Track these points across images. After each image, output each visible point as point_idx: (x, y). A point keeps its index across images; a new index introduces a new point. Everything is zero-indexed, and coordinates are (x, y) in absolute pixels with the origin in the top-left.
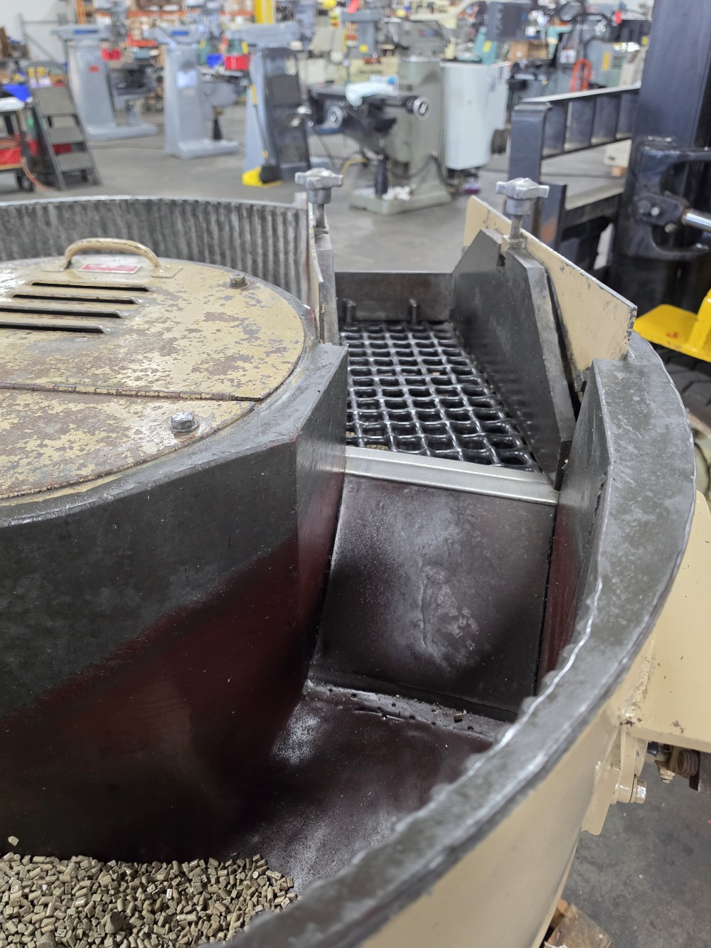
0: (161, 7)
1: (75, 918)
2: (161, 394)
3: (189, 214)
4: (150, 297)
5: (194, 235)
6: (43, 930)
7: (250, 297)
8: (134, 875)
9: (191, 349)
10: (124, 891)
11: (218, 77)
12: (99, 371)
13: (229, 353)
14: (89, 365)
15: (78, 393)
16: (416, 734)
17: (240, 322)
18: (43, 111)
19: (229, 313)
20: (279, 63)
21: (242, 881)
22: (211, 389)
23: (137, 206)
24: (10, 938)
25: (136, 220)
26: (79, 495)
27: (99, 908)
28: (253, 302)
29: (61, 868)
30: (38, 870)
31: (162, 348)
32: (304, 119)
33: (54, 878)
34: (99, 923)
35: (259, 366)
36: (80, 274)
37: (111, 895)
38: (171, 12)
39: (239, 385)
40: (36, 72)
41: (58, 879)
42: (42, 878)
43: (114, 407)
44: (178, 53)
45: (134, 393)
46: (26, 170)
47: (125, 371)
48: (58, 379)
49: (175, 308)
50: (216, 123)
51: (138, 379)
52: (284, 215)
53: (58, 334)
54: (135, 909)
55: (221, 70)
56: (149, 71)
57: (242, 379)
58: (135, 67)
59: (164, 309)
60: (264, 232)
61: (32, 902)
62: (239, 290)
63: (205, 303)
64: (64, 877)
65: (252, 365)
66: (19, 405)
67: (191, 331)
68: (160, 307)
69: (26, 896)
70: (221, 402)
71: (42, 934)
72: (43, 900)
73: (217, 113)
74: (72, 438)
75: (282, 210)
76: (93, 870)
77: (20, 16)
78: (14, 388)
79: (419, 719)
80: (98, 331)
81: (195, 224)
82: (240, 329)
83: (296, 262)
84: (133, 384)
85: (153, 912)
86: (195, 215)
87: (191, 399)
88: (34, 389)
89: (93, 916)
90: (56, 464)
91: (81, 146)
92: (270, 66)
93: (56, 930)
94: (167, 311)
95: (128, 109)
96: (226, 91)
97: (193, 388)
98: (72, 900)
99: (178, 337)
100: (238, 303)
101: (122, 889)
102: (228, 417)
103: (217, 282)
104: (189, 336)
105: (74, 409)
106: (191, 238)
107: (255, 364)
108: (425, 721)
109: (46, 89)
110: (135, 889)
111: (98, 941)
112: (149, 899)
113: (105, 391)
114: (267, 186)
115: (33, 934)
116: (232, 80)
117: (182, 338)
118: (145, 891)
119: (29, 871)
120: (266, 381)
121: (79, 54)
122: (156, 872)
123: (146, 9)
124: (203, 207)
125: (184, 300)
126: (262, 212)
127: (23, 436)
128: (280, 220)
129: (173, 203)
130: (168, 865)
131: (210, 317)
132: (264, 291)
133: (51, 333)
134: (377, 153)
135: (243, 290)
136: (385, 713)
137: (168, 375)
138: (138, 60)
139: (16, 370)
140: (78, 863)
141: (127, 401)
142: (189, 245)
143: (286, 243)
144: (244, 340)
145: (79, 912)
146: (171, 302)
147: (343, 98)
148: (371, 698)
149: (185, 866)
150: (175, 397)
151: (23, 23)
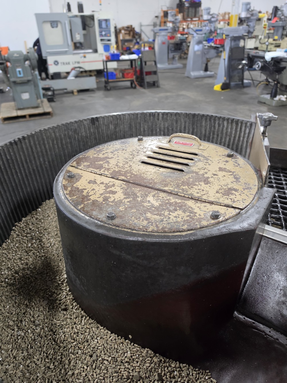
0: (192, 19)
1: (146, 370)
2: (207, 201)
3: (208, 120)
4: (198, 158)
5: (208, 127)
6: (136, 370)
7: (235, 162)
8: (165, 362)
9: (215, 183)
10: (161, 366)
11: (211, 47)
12: (184, 187)
13: (229, 186)
14: (181, 185)
15: (178, 195)
16: (278, 346)
17: (232, 173)
18: (144, 59)
19: (228, 169)
20: (237, 42)
21: (201, 378)
22: (224, 201)
23: (190, 115)
24: (126, 369)
25: (188, 120)
26: (183, 236)
27: (153, 370)
28: (236, 165)
29: (142, 351)
30: (136, 349)
31: (205, 181)
32: (244, 65)
33: (140, 353)
34: (153, 375)
35: (241, 194)
36: (174, 145)
37: (157, 366)
38: (195, 21)
39: (234, 202)
40: (144, 45)
41: (141, 354)
42: (136, 352)
43: (190, 203)
44: (197, 38)
45: (197, 199)
46: (135, 81)
47: (193, 189)
48: (171, 189)
49: (208, 164)
50: (207, 65)
51: (198, 193)
52: (246, 124)
53: (169, 170)
54: (165, 374)
55: (213, 44)
56: (184, 44)
57: (235, 199)
58: (179, 42)
59: (203, 164)
60: (236, 129)
61: (133, 359)
62: (230, 159)
63: (218, 163)
64: (143, 354)
65: (238, 194)
66: (160, 197)
67: (214, 175)
68: (202, 162)
69: (131, 357)
70: (228, 208)
71: (136, 372)
72: (137, 360)
73: (208, 61)
74: (178, 213)
75: (246, 122)
76: (152, 355)
77: (141, 23)
78: (158, 190)
79: (281, 341)
80: (182, 171)
81: (210, 123)
82: (232, 176)
83: (247, 142)
84: (196, 195)
85: (170, 378)
86: (210, 120)
87: (217, 205)
88: (164, 191)
89: (151, 371)
90: (175, 223)
91: (155, 73)
92: (233, 43)
93: (140, 372)
94: (205, 165)
95: (174, 58)
96: (213, 52)
97: (217, 200)
98: (145, 363)
99: (210, 177)
100: (230, 164)
101: (161, 365)
102: (231, 215)
103: (222, 154)
104: (214, 177)
105: (178, 202)
106: (207, 128)
107: (239, 193)
108: (283, 343)
109: (147, 51)
110: (165, 367)
111: (153, 381)
112: (169, 372)
113: (187, 196)
114: (223, 91)
115: (133, 370)
116: (216, 48)
117: (211, 178)
118: (168, 369)
119: (133, 348)
120: (244, 201)
121: (159, 38)
122: (172, 363)
123: (186, 20)
124: (214, 118)
125: (210, 160)
126: (237, 122)
127: (163, 209)
128: (244, 125)
129: (203, 115)
130: (175, 362)
131: (221, 169)
132: (240, 160)
133: (167, 169)
134: (274, 81)
135: (232, 159)
136: (266, 334)
137: (208, 193)
138: (180, 40)
139: (158, 183)
140: (148, 351)
141: (195, 201)
142: (205, 131)
143: (245, 134)
144: (234, 182)
145: (147, 368)
146: (206, 161)
147: (263, 58)
148: (260, 326)
149: (181, 365)
150: (212, 203)
151: (141, 26)
